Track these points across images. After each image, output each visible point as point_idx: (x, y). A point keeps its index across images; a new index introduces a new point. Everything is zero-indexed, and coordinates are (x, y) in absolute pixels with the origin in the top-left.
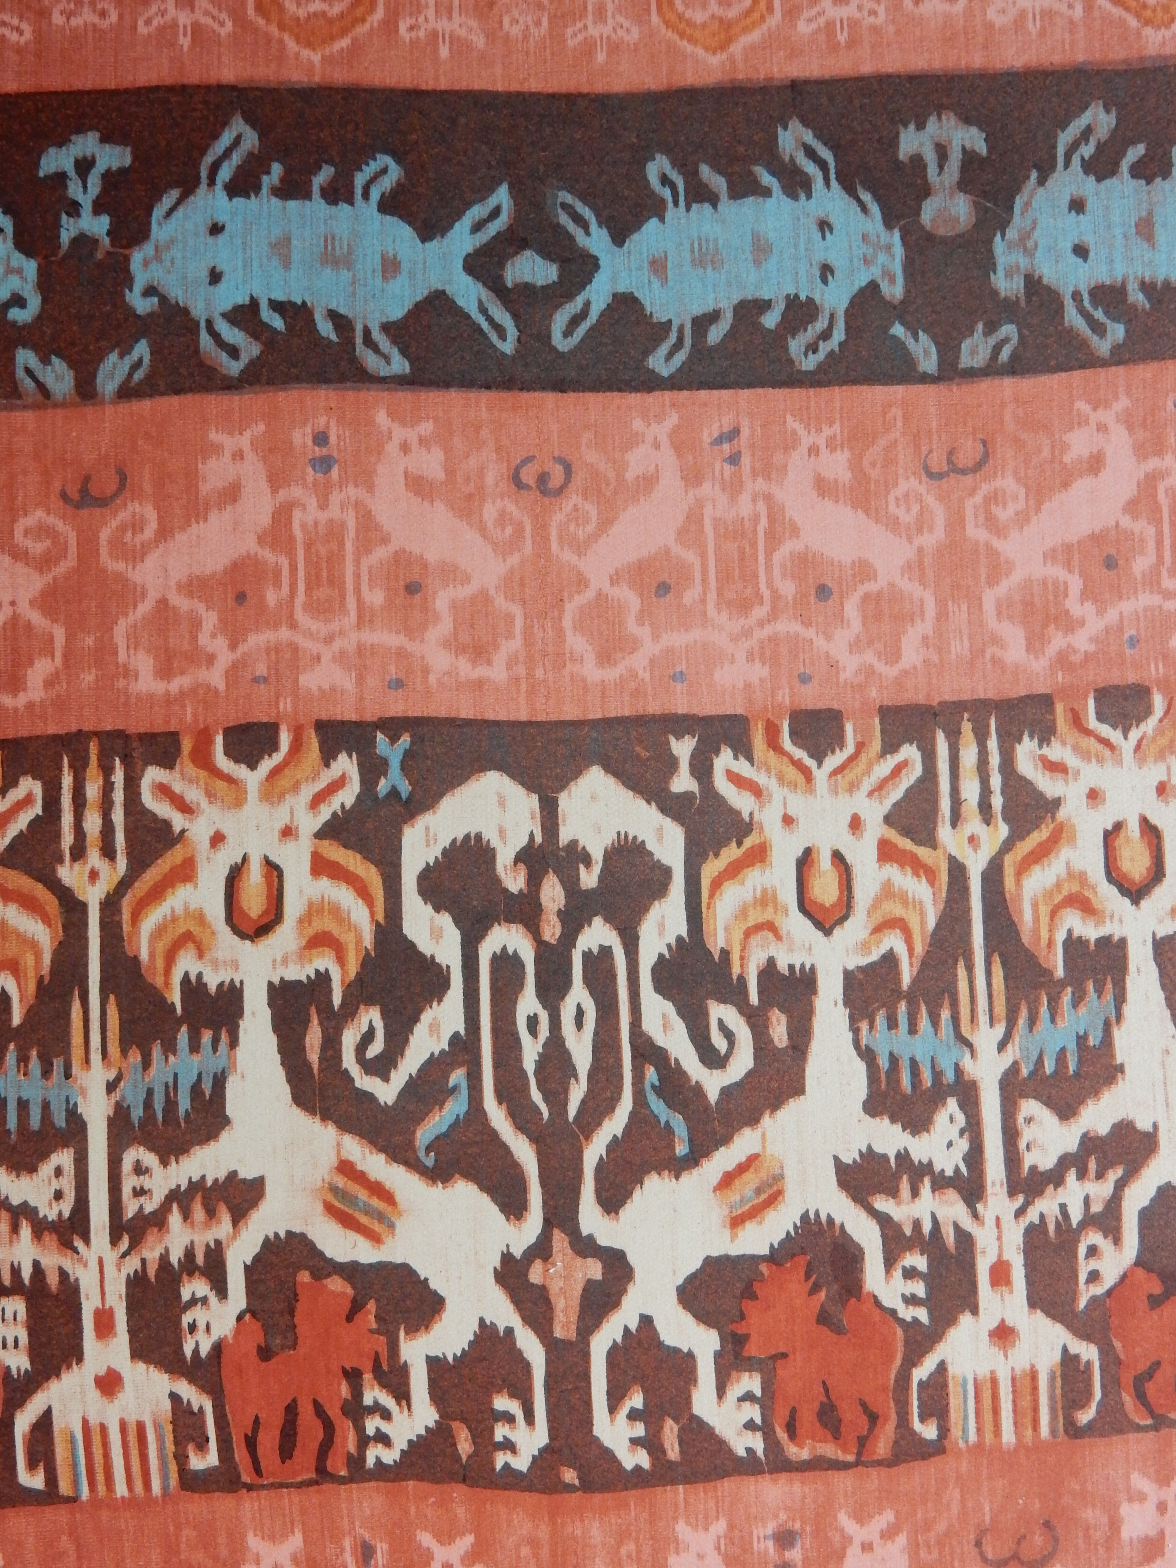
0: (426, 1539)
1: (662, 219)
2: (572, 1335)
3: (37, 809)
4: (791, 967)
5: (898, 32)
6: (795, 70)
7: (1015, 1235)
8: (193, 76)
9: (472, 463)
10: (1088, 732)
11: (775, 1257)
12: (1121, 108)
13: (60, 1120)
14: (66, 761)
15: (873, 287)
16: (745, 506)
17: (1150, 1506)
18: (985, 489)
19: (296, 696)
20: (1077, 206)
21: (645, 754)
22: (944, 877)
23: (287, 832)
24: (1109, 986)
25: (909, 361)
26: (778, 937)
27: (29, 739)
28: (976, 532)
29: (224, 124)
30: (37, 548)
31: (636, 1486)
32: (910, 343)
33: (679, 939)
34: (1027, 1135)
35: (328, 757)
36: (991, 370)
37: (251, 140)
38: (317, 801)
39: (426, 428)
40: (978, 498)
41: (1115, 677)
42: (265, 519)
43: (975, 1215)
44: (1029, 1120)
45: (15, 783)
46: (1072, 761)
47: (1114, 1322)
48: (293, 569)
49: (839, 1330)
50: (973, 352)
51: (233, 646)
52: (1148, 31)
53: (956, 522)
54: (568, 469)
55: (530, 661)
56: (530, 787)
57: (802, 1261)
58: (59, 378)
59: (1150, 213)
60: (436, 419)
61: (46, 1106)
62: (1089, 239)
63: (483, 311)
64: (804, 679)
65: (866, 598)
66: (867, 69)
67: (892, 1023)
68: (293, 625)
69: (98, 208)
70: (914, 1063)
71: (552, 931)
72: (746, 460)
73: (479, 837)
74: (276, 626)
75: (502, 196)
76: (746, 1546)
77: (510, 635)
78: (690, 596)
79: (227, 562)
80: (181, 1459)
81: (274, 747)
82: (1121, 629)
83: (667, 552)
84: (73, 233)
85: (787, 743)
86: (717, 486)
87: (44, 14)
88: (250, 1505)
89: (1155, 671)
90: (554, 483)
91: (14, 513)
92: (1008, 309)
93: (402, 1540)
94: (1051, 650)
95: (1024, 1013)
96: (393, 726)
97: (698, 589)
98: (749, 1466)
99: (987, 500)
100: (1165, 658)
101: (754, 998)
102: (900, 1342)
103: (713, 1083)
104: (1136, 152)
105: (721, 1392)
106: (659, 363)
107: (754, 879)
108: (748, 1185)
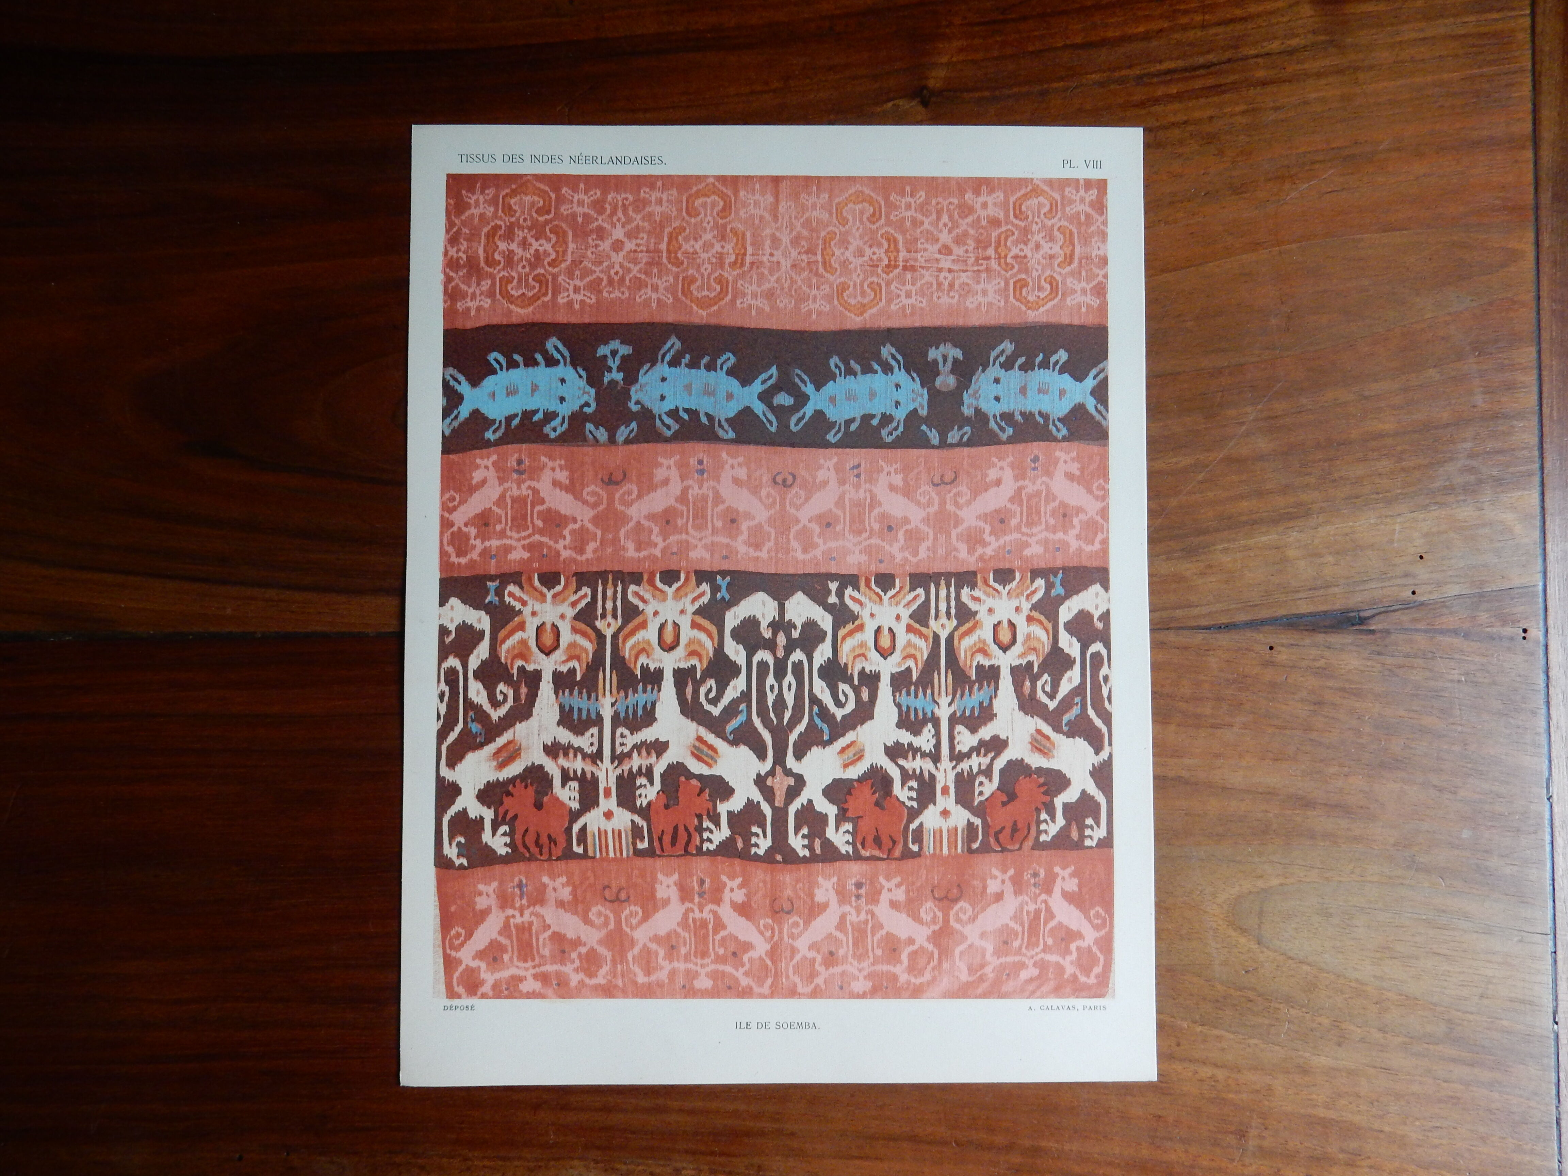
0: (724, 878)
1: (835, 382)
2: (782, 805)
3: (589, 599)
4: (871, 671)
5: (930, 310)
6: (889, 324)
7: (951, 776)
8: (657, 319)
9: (758, 473)
10: (990, 586)
11: (860, 780)
13: (593, 716)
14: (600, 581)
15: (915, 410)
16: (861, 494)
17: (999, 881)
18: (955, 490)
19: (687, 560)
20: (997, 381)
21: (819, 588)
22: (931, 640)
23: (682, 612)
24: (993, 684)
25: (928, 440)
26: (866, 659)
27: (587, 572)
28: (950, 507)
29: (668, 338)
30: (591, 499)
31: (803, 863)
32: (928, 433)
33: (829, 658)
34: (958, 738)
35: (698, 584)
36: (960, 444)
37: (678, 345)
38: (694, 600)
39: (741, 459)
40: (952, 494)
41: (1001, 565)
42: (678, 493)
43: (937, 768)
44: (959, 733)
45: (580, 589)
46: (983, 597)
47: (988, 810)
48: (688, 511)
49: (883, 808)
50: (953, 437)
51: (664, 541)
52: (1029, 312)
53: (943, 503)
54: (794, 477)
55: (777, 550)
56: (775, 599)
57: (870, 782)
58: (602, 435)
59: (1025, 385)
60: (745, 456)
61: (588, 711)
62: (1001, 395)
63: (764, 415)
64: (881, 562)
65: (906, 531)
66: (917, 324)
67: (908, 694)
68: (687, 533)
69: (619, 369)
70: (916, 709)
71: (780, 653)
72: (863, 477)
73: (754, 616)
74: (681, 533)
75: (774, 370)
76: (844, 887)
77: (769, 541)
78: (839, 528)
79: (663, 508)
80: (634, 844)
81: (679, 579)
82: (1005, 547)
83: (831, 510)
84: (609, 379)
85: (873, 586)
86: (851, 486)
87: (600, 292)
88: (659, 863)
89: (1017, 563)
90: (789, 483)
91: (583, 486)
92: (967, 421)
93: (715, 878)
94: (977, 554)
95: (959, 692)
96: (724, 573)
97: (842, 525)
98: (846, 857)
99: (955, 495)
100: (1021, 558)
101: (856, 683)
102: (906, 814)
103: (839, 713)
104: (1021, 360)
105: (837, 829)
106: (831, 437)
107: (858, 637)
108: (850, 753)
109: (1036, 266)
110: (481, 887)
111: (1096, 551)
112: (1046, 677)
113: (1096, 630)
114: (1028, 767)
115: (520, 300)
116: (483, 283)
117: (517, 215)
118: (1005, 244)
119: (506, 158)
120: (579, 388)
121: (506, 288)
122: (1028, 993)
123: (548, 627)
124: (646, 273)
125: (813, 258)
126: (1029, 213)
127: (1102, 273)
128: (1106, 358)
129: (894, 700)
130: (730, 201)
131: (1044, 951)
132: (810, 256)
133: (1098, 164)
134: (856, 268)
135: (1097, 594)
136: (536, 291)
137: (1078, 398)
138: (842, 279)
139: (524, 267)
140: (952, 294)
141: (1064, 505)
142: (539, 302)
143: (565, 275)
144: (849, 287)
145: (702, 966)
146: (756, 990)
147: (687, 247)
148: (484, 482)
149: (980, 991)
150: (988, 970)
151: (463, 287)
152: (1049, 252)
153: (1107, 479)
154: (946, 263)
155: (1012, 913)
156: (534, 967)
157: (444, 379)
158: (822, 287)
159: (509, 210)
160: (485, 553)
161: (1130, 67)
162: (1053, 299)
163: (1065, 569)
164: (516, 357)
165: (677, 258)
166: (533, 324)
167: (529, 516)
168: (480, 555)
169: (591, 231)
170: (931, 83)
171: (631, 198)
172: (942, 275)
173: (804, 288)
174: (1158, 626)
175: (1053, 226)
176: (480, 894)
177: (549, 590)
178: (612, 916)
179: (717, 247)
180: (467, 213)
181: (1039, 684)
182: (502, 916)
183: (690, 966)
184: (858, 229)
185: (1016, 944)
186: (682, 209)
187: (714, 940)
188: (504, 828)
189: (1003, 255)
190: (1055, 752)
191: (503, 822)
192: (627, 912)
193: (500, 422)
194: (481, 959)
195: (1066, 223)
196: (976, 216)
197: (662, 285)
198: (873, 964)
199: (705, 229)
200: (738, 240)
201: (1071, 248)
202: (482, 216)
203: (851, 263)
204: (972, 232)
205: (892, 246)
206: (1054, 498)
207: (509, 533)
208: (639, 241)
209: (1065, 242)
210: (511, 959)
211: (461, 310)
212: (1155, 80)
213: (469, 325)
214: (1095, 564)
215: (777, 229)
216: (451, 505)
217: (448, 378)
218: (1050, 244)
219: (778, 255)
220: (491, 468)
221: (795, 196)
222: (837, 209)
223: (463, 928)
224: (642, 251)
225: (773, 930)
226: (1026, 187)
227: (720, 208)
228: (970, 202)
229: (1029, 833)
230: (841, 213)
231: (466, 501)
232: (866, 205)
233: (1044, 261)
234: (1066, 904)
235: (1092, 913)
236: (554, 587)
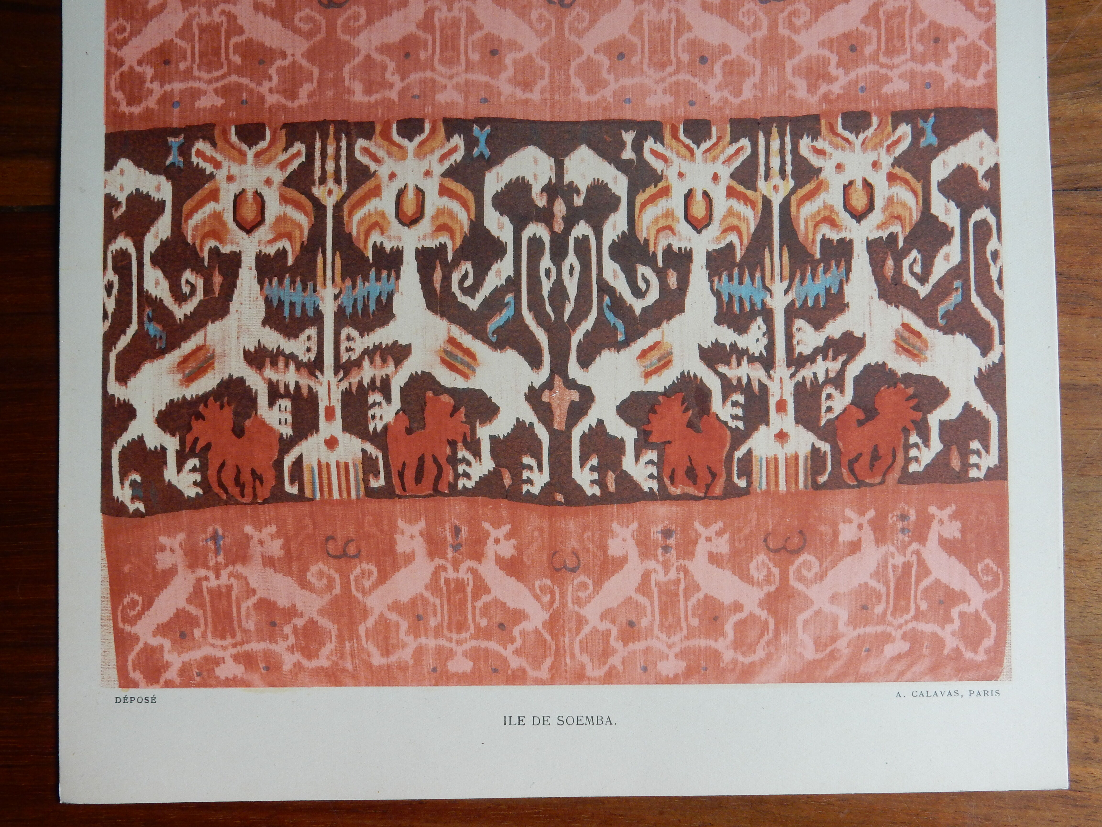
0: (486, 526)
2: (563, 428)
3: (303, 159)
4: (680, 249)
7: (789, 387)
10: (838, 135)
11: (667, 393)
13: (310, 313)
14: (318, 134)
16: (665, 15)
17: (854, 525)
18: (789, 9)
19: (433, 105)
21: (609, 139)
22: (760, 206)
23: (428, 173)
24: (843, 263)
26: (674, 234)
27: (300, 123)
28: (783, 31)
30: (305, 27)
31: (593, 504)
33: (623, 233)
34: (798, 337)
35: (449, 136)
38: (442, 158)
40: (786, 14)
41: (853, 107)
42: (421, 16)
43: (770, 376)
44: (799, 330)
46: (828, 149)
47: (839, 432)
48: (434, 42)
49: (698, 431)
51: (403, 79)
53: (773, 26)
55: (552, 91)
56: (550, 154)
57: (680, 396)
61: (304, 305)
64: (692, 104)
65: (725, 63)
67: (730, 279)
68: (433, 70)
70: (741, 299)
71: (559, 226)
73: (523, 178)
74: (424, 70)
76: (647, 536)
78: (635, 60)
79: (401, 37)
80: (366, 481)
81: (422, 130)
82: (857, 82)
83: (624, 37)
85: (682, 136)
86: (651, 5)
88: (399, 506)
89: (874, 104)
90: (568, 1)
91: (294, 9)
93: (474, 526)
94: (820, 92)
95: (798, 276)
96: (482, 122)
97: (639, 56)
98: (650, 496)
99: (790, 15)
100: (879, 97)
101: (660, 264)
102: (729, 439)
103: (638, 305)
105: (637, 459)
107: (663, 204)
108: (654, 357)
110: (163, 540)
111: (980, 88)
112: (914, 253)
113: (981, 191)
114: (892, 373)
122: (894, 675)
123: (250, 195)
129: (712, 288)
131: (916, 618)
135: (981, 145)
141: (935, 26)
145: (459, 642)
146: (531, 673)
148: (162, 6)
149: (830, 672)
150: (841, 644)
155: (873, 568)
156: (234, 646)
160: (165, 99)
163: (938, 111)
167: (223, 51)
168: (159, 102)
174: (1064, 186)
176: (163, 549)
177: (250, 147)
178: (337, 577)
181: (906, 263)
182: (192, 578)
183: (443, 642)
185: (879, 609)
187: (474, 608)
188: (193, 462)
190: (928, 353)
191: (192, 454)
192: (357, 571)
194: (164, 636)
198: (687, 638)
206: (923, 17)
207: (196, 73)
210: (204, 635)
214: (979, 103)
216: (120, 37)
223: (140, 594)
225: (552, 593)
229: (894, 461)
231: (139, 32)
234: (944, 556)
235: (980, 566)
236: (256, 144)
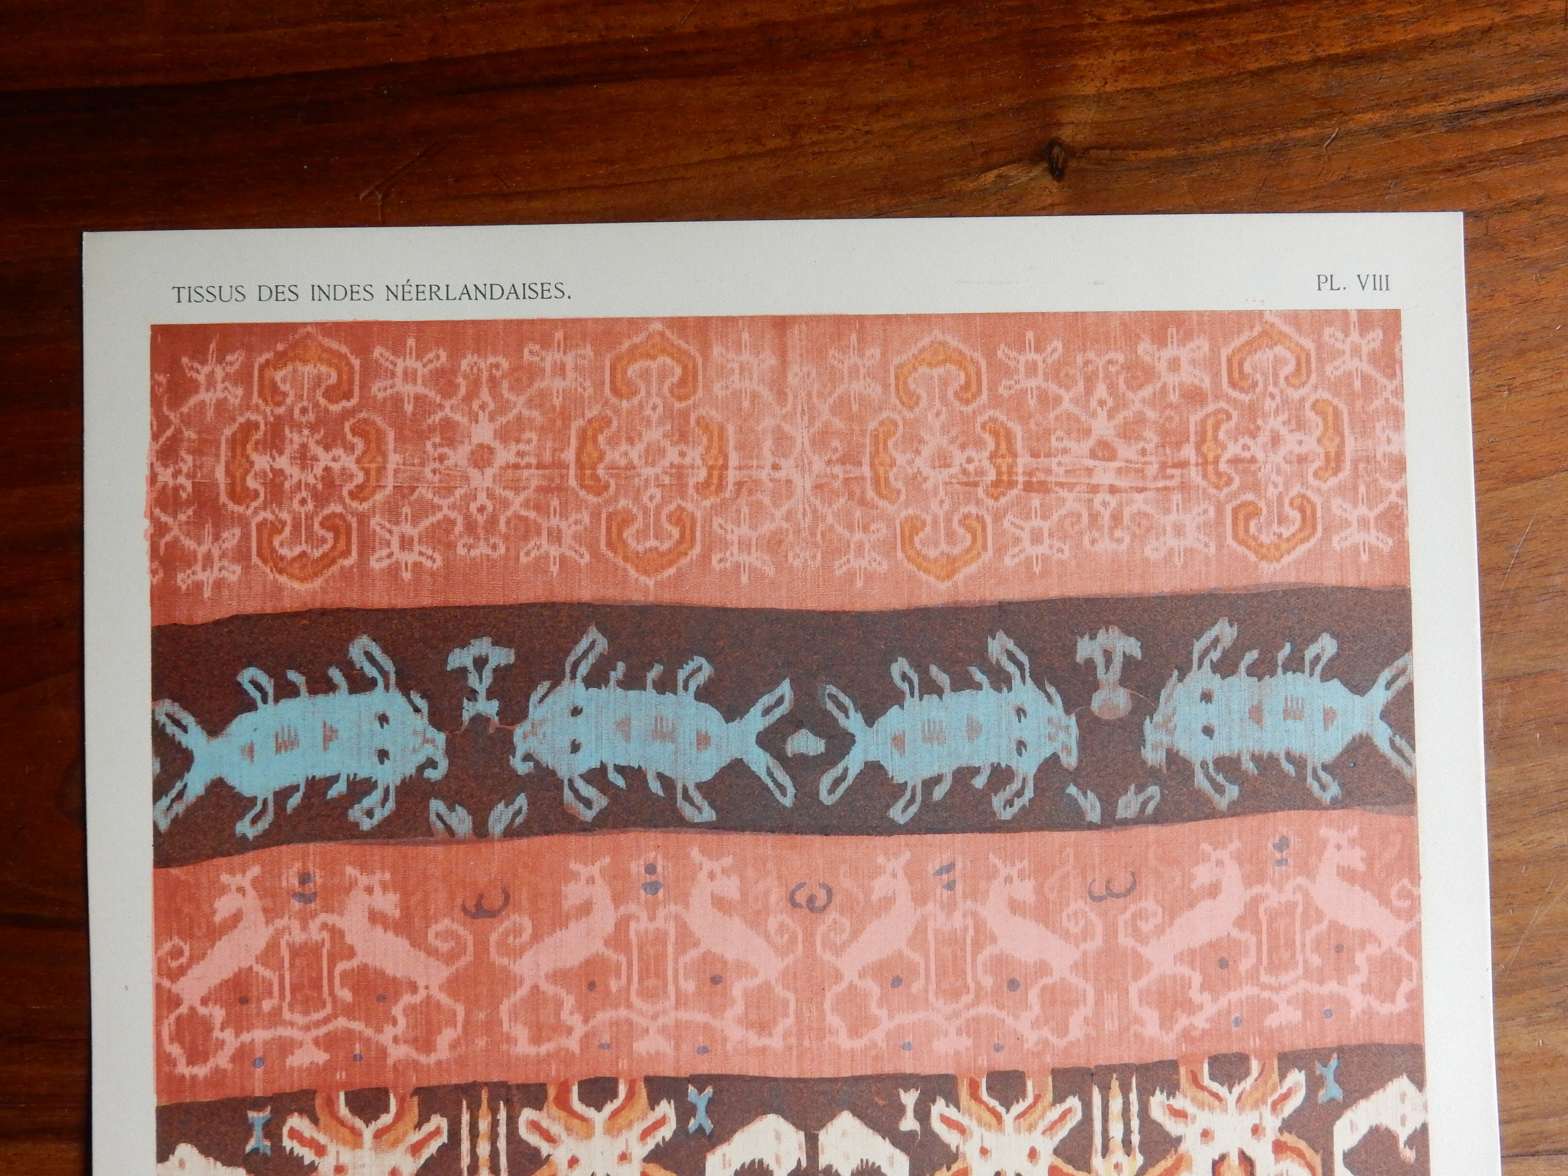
1: (902, 706)
3: (444, 1139)
5: (1078, 565)
6: (1002, 594)
8: (561, 595)
9: (761, 887)
10: (1203, 1088)
12: (1241, 622)
14: (464, 1103)
15: (1055, 757)
16: (958, 920)
18: (1133, 908)
19: (630, 1058)
20: (1207, 697)
21: (881, 1103)
23: (624, 1157)
25: (1080, 813)
27: (438, 1087)
28: (1125, 941)
29: (583, 632)
32: (1081, 800)
35: (653, 1103)
36: (1140, 820)
37: (602, 645)
38: (645, 1134)
39: (727, 861)
40: (1128, 915)
41: (1223, 1048)
42: (610, 928)
45: (428, 1120)
46: (1191, 1109)
48: (630, 964)
50: (1127, 807)
51: (586, 1021)
52: (1264, 564)
53: (1111, 932)
54: (830, 892)
55: (800, 1035)
56: (798, 1126)
58: (462, 821)
59: (1260, 702)
60: (734, 854)
62: (1215, 723)
63: (770, 774)
65: (1044, 989)
66: (1054, 593)
69: (491, 694)
72: (959, 887)
73: (761, 1162)
74: (617, 1007)
75: (785, 688)
78: (917, 987)
79: (582, 959)
81: (615, 1095)
82: (1229, 1012)
83: (901, 954)
84: (472, 713)
85: (984, 1095)
86: (938, 905)
87: (451, 546)
89: (1253, 1043)
90: (820, 902)
91: (428, 920)
92: (1153, 774)
94: (1178, 1027)
96: (700, 1081)
97: (922, 981)
99: (1134, 917)
100: (1261, 1033)
104: (1251, 656)
106: (898, 814)
109: (1274, 477)
111: (1399, 1015)
113: (1403, 1163)
115: (297, 565)
116: (225, 535)
117: (289, 401)
118: (1215, 438)
119: (265, 293)
120: (415, 733)
121: (271, 542)
124: (538, 508)
125: (855, 472)
126: (1258, 377)
127: (1396, 487)
128: (1407, 646)
130: (695, 366)
132: (848, 467)
133: (1382, 283)
134: (935, 488)
135: (1403, 1096)
136: (327, 547)
137: (1358, 727)
138: (910, 511)
139: (303, 502)
140: (1118, 534)
141: (1337, 928)
142: (335, 569)
143: (383, 516)
144: (924, 524)
147: (613, 456)
148: (236, 918)
151: (189, 543)
152: (1298, 450)
153: (1414, 875)
154: (1105, 475)
157: (155, 723)
158: (873, 527)
159: (272, 394)
160: (242, 1055)
161: (1435, 98)
162: (1307, 539)
163: (1341, 1050)
164: (293, 676)
165: (595, 477)
166: (323, 612)
167: (325, 982)
168: (233, 1059)
169: (432, 429)
170: (1066, 134)
171: (505, 364)
172: (1099, 498)
173: (839, 529)
174: (1516, 1151)
175: (1302, 400)
177: (367, 1122)
179: (672, 455)
180: (192, 401)
184: (938, 414)
186: (603, 383)
189: (1210, 457)
193: (265, 802)
195: (1326, 395)
196: (1159, 385)
197: (568, 530)
199: (649, 422)
200: (710, 440)
201: (1337, 440)
202: (221, 405)
203: (926, 479)
204: (1152, 415)
205: (1003, 446)
206: (1320, 916)
207: (287, 1015)
208: (522, 447)
209: (1326, 429)
211: (184, 587)
212: (1482, 121)
213: (202, 615)
214: (1399, 1037)
215: (784, 417)
216: (174, 964)
217: (163, 719)
218: (1299, 436)
219: (788, 468)
220: (251, 893)
221: (818, 353)
222: (897, 378)
224: (528, 466)
226: (1252, 328)
227: (675, 379)
228: (1147, 359)
230: (905, 383)
231: (203, 957)
232: (952, 368)
233: (1287, 468)
236: (376, 1118)
